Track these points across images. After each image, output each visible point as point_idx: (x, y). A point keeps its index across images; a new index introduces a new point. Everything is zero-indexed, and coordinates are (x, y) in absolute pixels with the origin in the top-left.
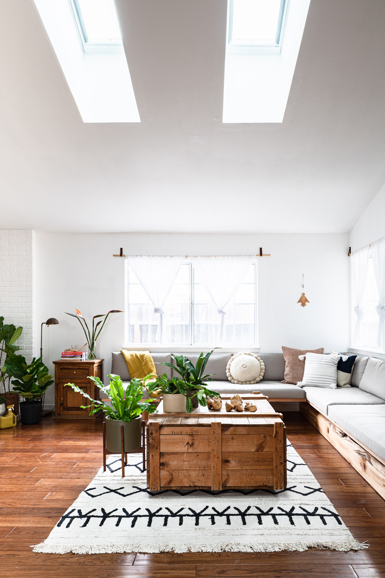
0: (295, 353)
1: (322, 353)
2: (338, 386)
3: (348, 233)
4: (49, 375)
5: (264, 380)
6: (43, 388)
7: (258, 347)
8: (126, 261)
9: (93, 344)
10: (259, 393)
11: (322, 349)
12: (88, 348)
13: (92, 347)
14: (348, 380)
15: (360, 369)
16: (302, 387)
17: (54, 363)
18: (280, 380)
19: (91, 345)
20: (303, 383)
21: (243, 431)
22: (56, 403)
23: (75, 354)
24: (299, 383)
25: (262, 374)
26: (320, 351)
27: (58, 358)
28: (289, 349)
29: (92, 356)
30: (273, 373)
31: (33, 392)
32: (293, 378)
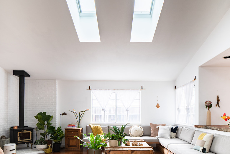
0: (155, 126)
1: (165, 126)
2: (171, 138)
3: (175, 81)
4: (63, 134)
5: (143, 135)
6: (61, 138)
7: (141, 123)
8: (91, 91)
9: (79, 122)
10: (143, 140)
11: (165, 124)
12: (77, 124)
13: (79, 123)
14: (175, 136)
15: (179, 131)
16: (158, 138)
17: (65, 129)
18: (149, 135)
19: (78, 122)
20: (158, 136)
21: (139, 153)
22: (66, 144)
23: (73, 126)
24: (156, 137)
25: (143, 133)
26: (164, 125)
27: (66, 127)
28: (153, 124)
29: (79, 127)
30: (147, 133)
31: (58, 140)
32: (154, 135)
